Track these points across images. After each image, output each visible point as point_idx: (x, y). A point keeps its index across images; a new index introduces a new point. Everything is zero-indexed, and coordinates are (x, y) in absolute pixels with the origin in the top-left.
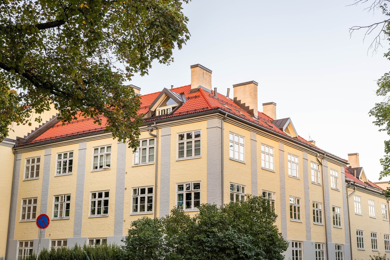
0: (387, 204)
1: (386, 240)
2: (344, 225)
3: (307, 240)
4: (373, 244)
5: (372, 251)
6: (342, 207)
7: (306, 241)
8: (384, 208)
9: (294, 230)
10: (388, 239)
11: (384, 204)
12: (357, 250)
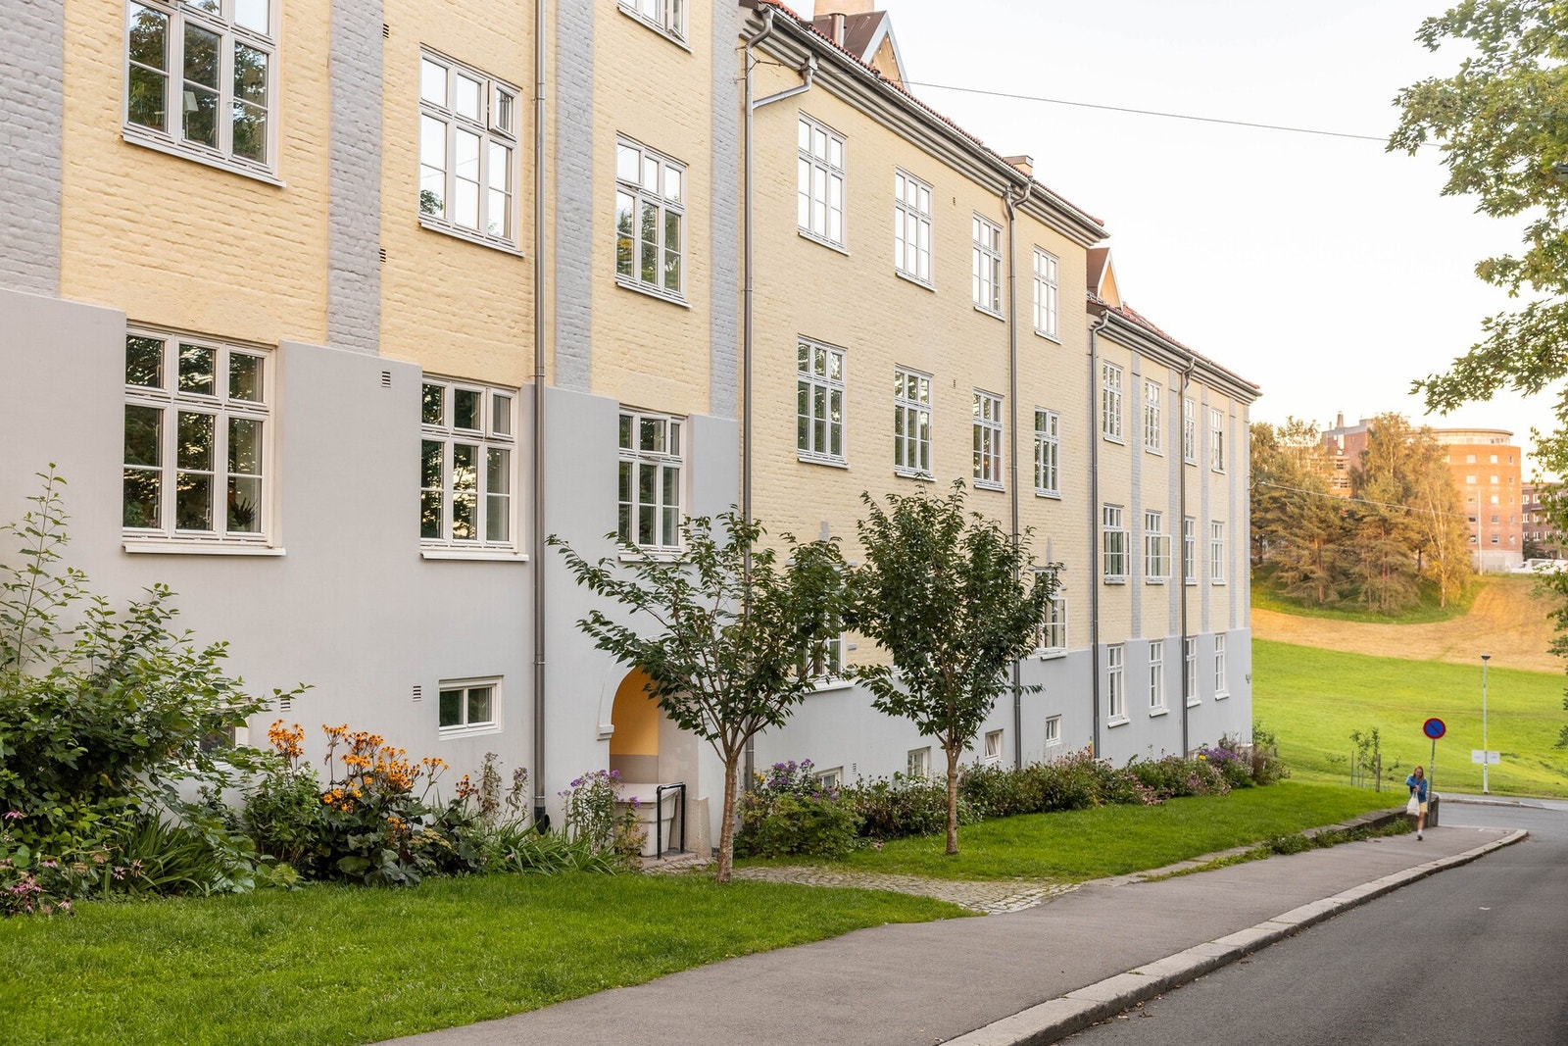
0: (1002, 221)
1: (984, 425)
2: (706, 286)
3: (330, 339)
4: (906, 437)
5: (894, 480)
6: (700, 165)
7: (320, 344)
8: (985, 241)
9: (169, 235)
10: (996, 418)
11: (987, 219)
12: (796, 466)
